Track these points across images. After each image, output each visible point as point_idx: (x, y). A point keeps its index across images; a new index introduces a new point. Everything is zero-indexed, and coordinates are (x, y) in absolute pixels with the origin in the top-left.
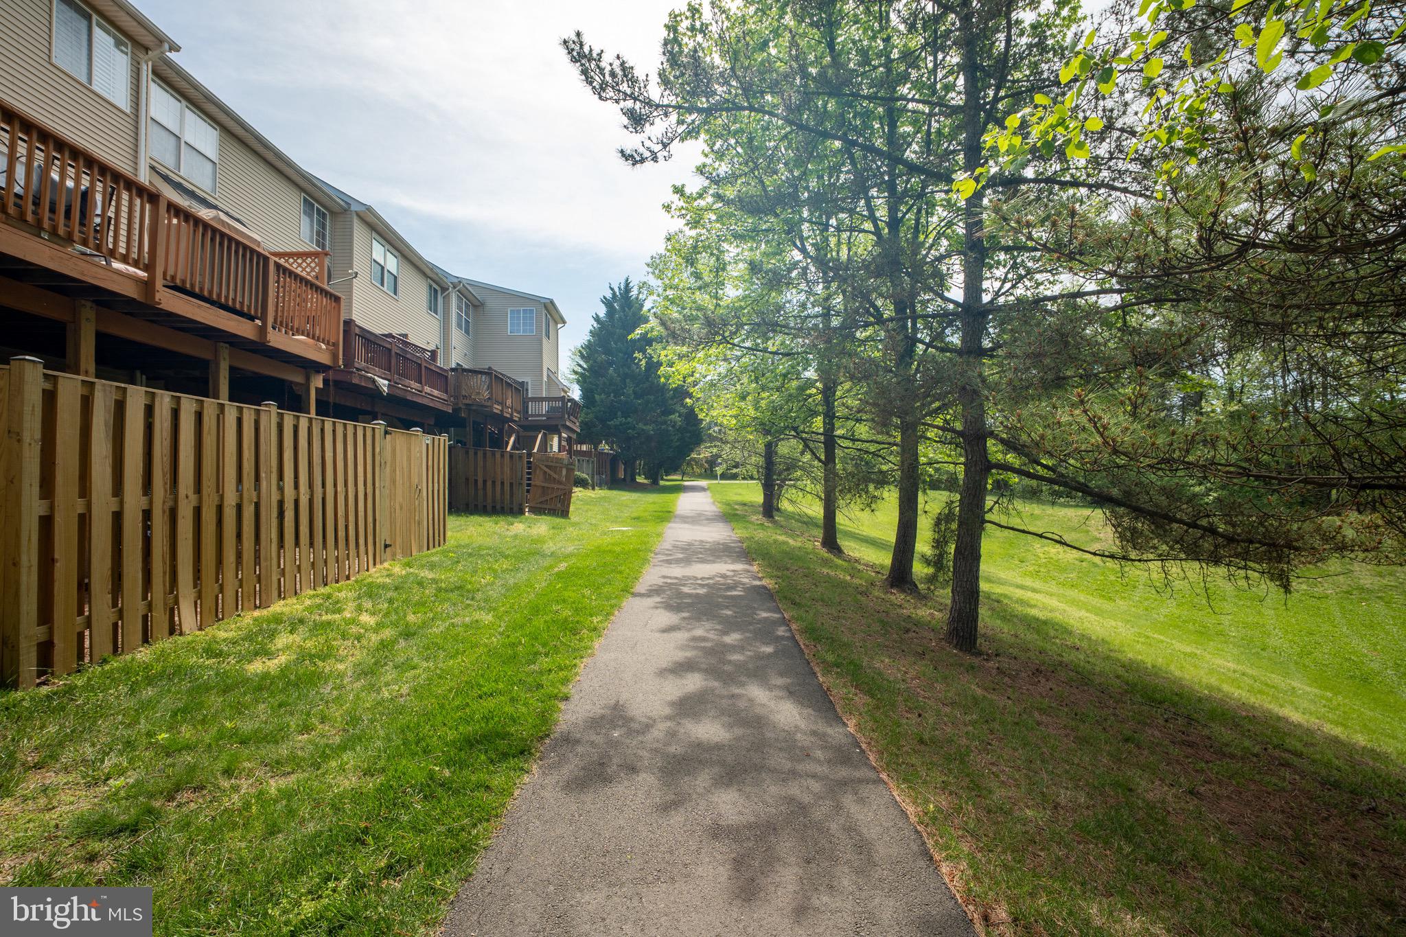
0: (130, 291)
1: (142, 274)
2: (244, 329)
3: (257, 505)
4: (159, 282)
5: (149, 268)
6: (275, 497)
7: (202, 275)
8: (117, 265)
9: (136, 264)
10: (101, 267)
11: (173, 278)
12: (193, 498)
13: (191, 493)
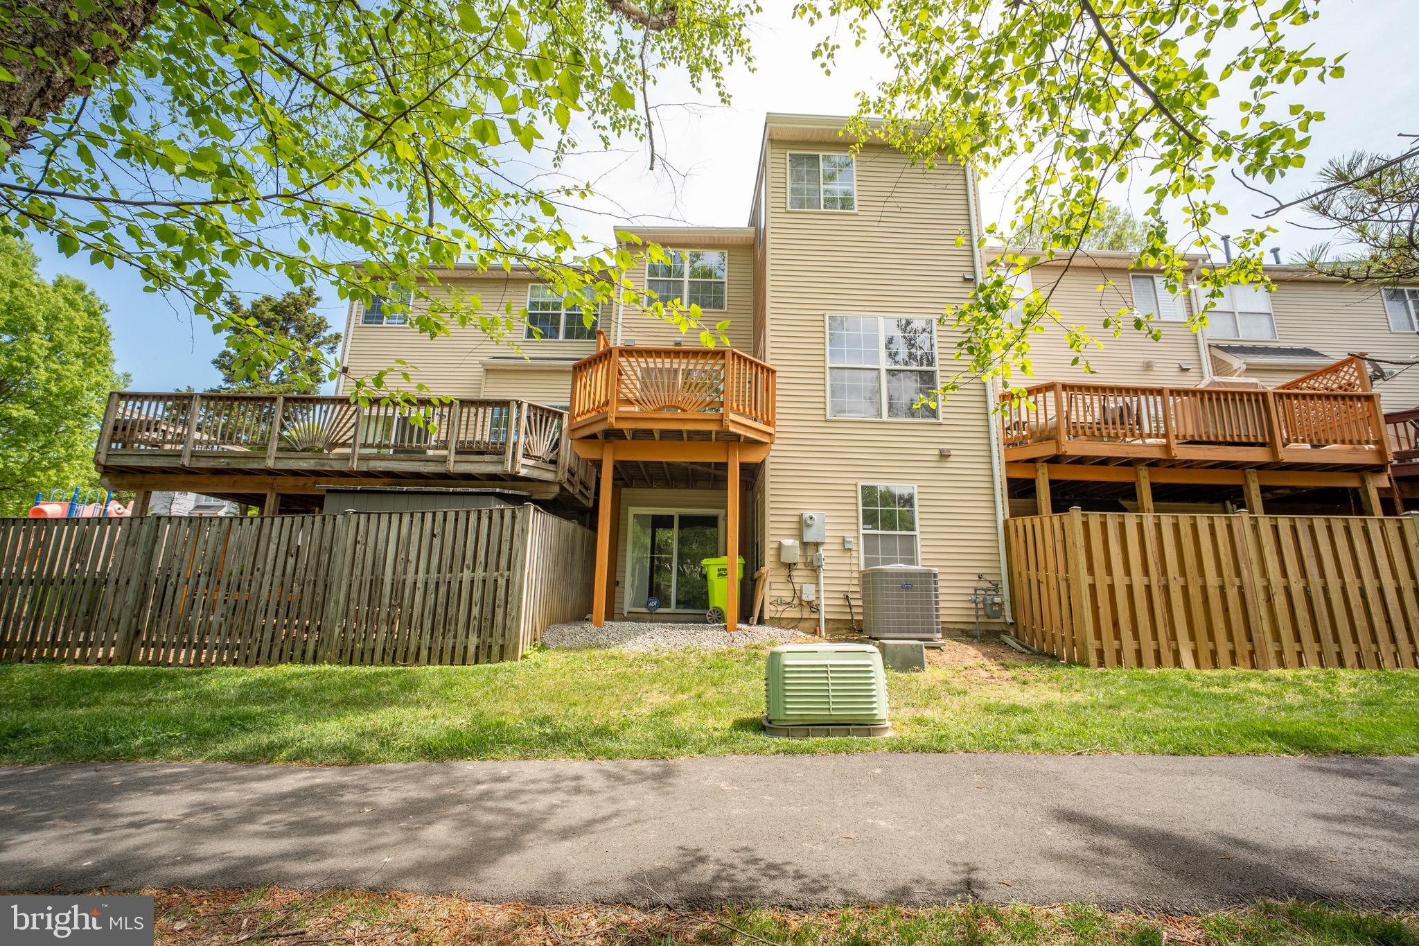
0: (1157, 454)
1: (1164, 441)
2: (1258, 455)
3: (1241, 588)
4: (1174, 442)
5: (1166, 436)
6: (1259, 583)
7: (1206, 426)
8: (1148, 441)
9: (1157, 436)
10: (1138, 445)
11: (1184, 437)
12: (1181, 581)
13: (1177, 576)
